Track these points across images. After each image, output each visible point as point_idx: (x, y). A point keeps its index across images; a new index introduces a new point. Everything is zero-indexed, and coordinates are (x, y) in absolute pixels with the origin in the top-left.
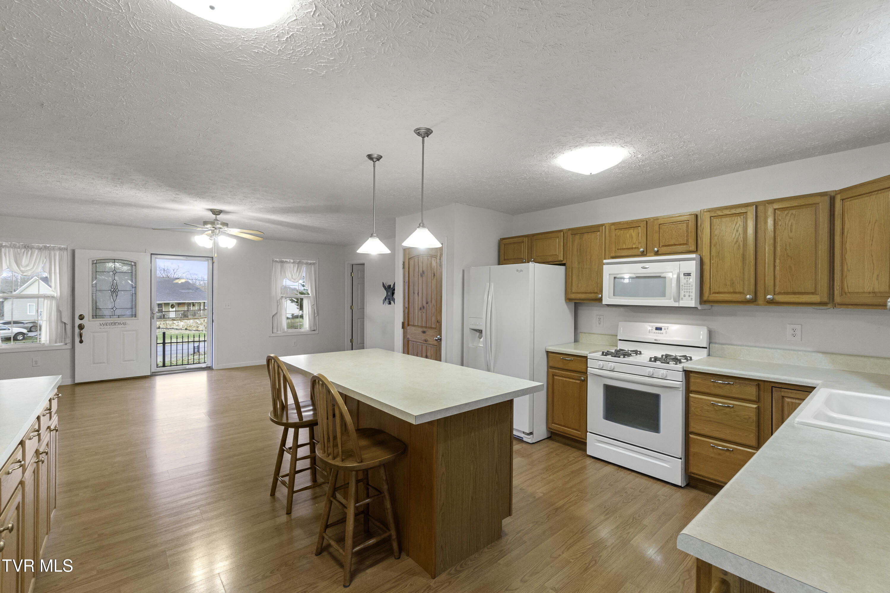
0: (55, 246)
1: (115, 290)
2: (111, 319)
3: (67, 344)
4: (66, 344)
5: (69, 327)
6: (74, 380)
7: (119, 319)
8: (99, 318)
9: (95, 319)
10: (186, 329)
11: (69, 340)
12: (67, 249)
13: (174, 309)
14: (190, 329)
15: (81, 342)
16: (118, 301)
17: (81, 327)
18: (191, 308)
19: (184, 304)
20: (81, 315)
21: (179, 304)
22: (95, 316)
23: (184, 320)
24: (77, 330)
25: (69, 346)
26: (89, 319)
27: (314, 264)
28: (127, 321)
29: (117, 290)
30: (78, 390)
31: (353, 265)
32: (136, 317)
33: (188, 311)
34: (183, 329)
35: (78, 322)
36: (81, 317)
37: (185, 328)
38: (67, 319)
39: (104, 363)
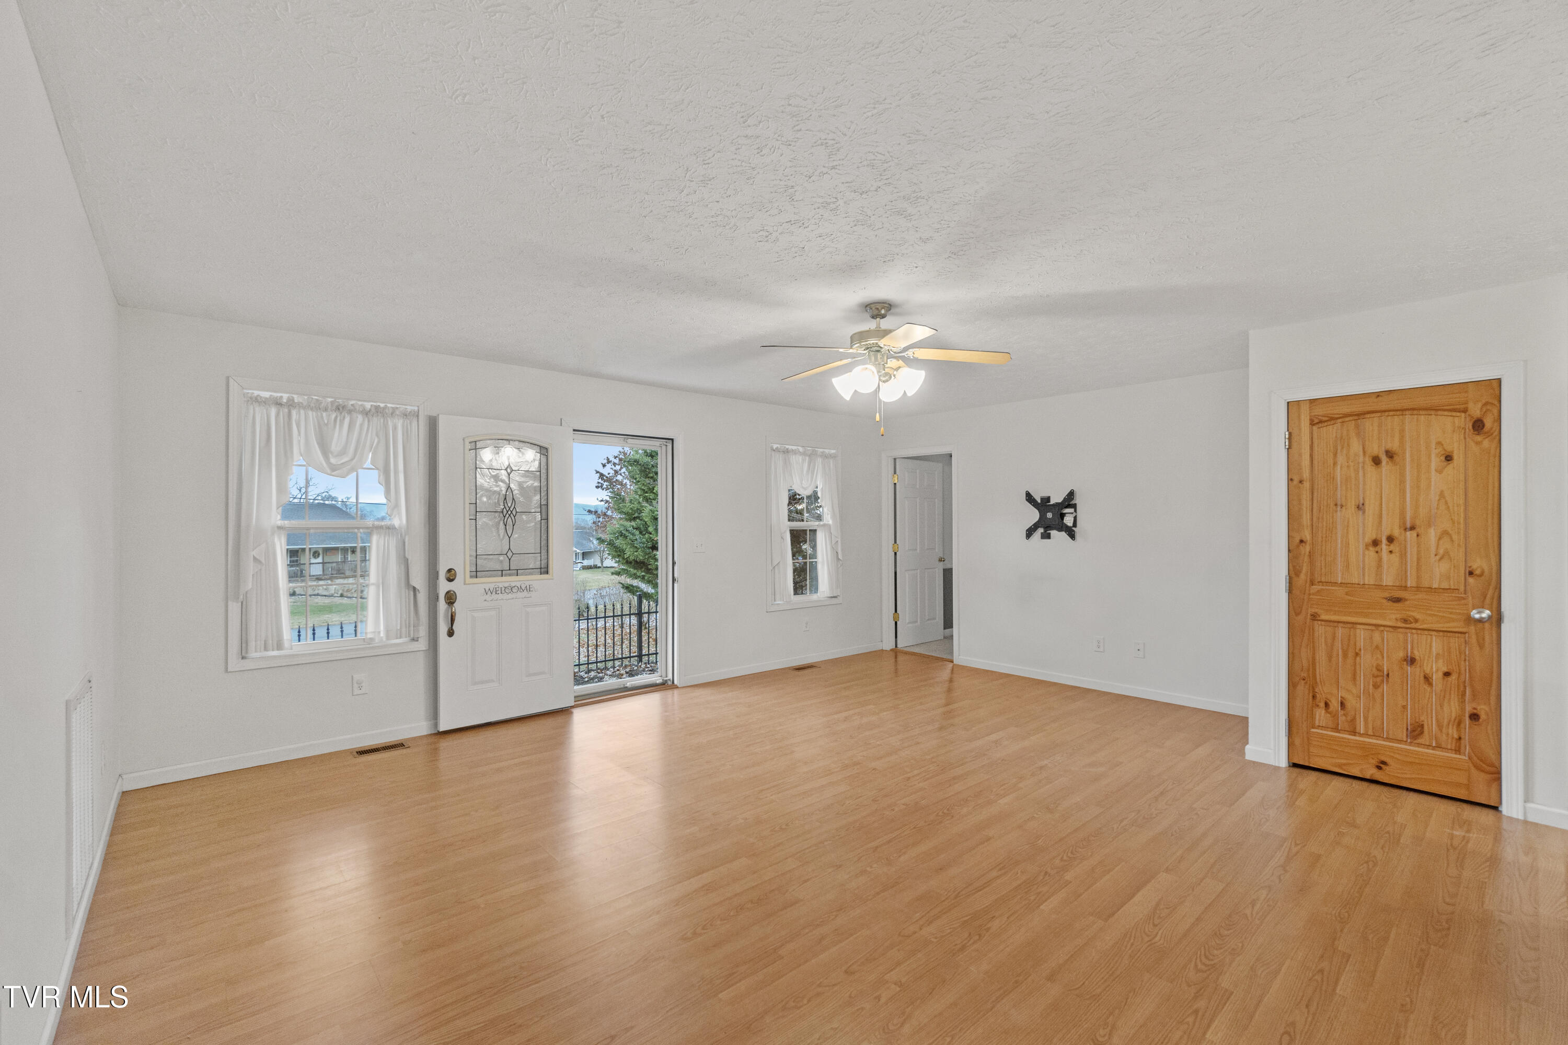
0: (397, 408)
1: (510, 512)
2: (504, 578)
3: (419, 639)
4: (414, 640)
5: (422, 598)
6: (436, 725)
7: (519, 578)
8: (482, 577)
9: (475, 580)
10: (342, 596)
11: (423, 631)
12: (418, 416)
13: (320, 560)
14: (349, 595)
15: (451, 633)
16: (515, 536)
17: (451, 599)
18: (349, 556)
19: (336, 549)
20: (449, 571)
21: (326, 550)
22: (476, 572)
23: (337, 578)
24: (442, 605)
25: (422, 645)
26: (465, 581)
27: (833, 457)
28: (533, 583)
29: (514, 512)
30: (446, 744)
31: (895, 459)
32: (547, 572)
33: (344, 562)
34: (336, 595)
35: (444, 587)
36: (451, 576)
37: (340, 593)
38: (419, 579)
39: (493, 681)
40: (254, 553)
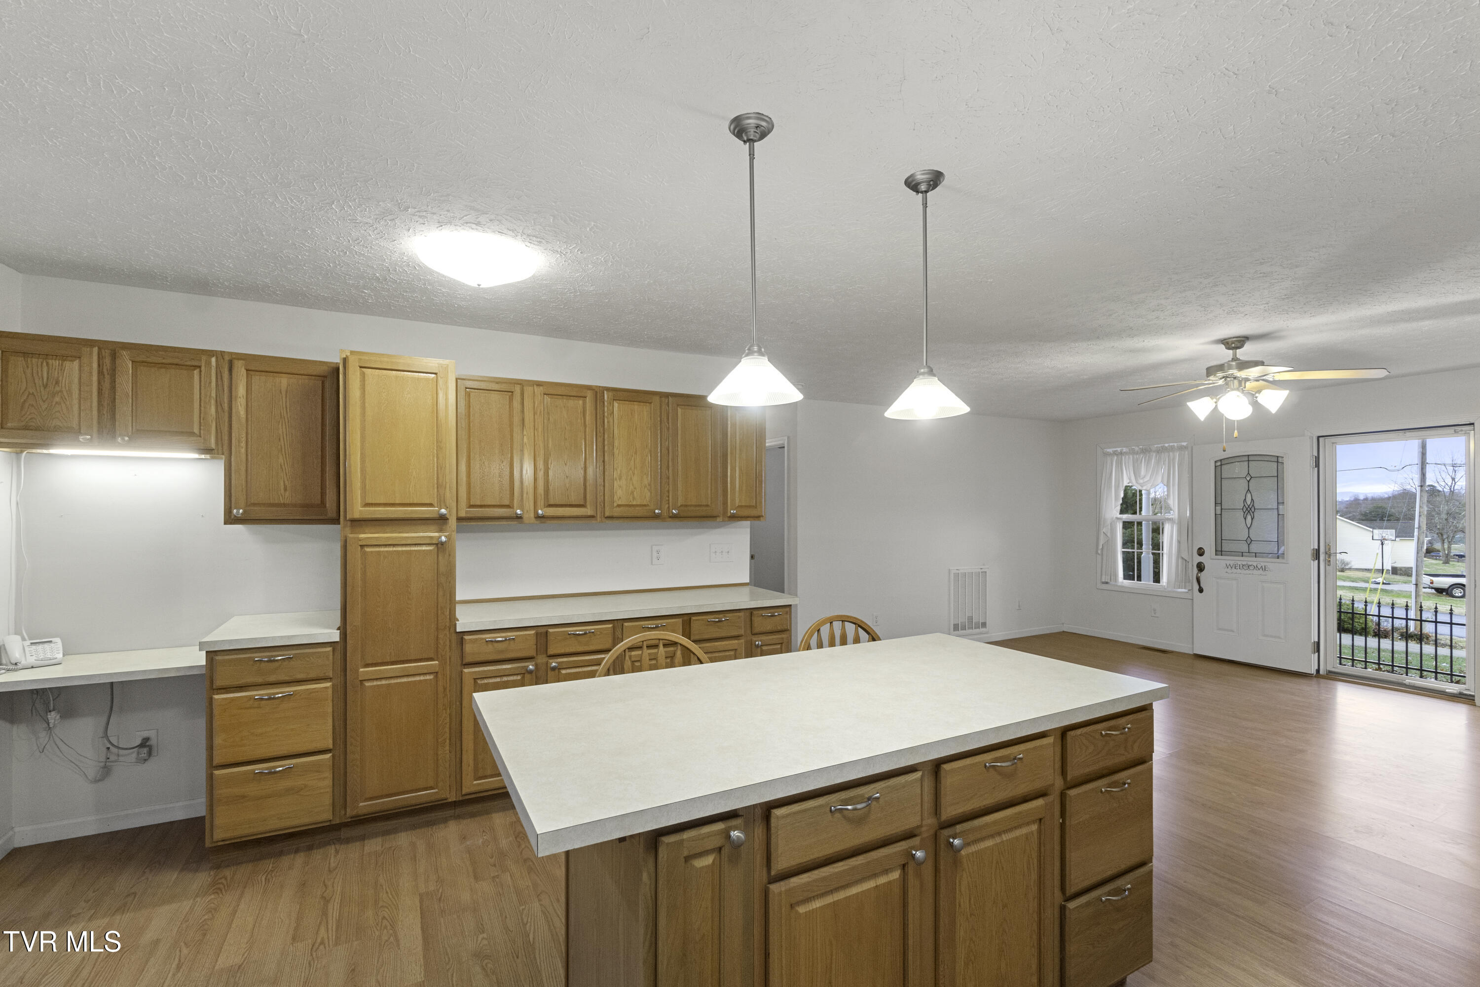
1: (1249, 509)
2: (1243, 558)
3: (1186, 592)
5: (1190, 566)
7: (1257, 559)
8: (1224, 555)
9: (1220, 557)
12: (1187, 448)
15: (1201, 590)
16: (1254, 527)
17: (1200, 568)
20: (1200, 549)
22: (1219, 552)
24: (1197, 572)
25: (1190, 595)
26: (1211, 556)
28: (1270, 566)
29: (1253, 510)
32: (1283, 558)
35: (1196, 559)
36: (1201, 552)
38: (1186, 553)
39: (1233, 631)
40: (1104, 530)
